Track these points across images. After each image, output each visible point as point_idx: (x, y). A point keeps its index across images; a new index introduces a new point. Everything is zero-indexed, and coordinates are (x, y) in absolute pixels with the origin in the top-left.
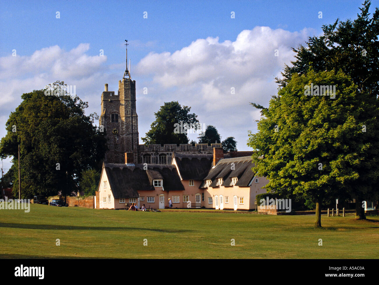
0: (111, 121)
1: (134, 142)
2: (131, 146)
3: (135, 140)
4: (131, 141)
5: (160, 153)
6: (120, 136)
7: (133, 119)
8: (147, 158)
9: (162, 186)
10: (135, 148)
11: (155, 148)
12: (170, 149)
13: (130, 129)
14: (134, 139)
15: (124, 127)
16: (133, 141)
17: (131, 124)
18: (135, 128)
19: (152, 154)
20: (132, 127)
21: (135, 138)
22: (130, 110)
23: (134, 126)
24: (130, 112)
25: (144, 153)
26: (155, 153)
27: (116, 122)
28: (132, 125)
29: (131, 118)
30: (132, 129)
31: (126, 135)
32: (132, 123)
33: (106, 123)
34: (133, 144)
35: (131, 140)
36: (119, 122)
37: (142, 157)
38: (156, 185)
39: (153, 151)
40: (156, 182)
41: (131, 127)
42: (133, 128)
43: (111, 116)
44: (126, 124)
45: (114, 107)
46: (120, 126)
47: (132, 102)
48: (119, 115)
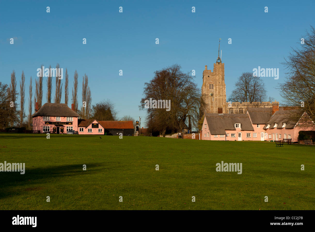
0: (209, 89)
2: (221, 103)
4: (221, 100)
5: (239, 107)
6: (214, 97)
7: (223, 87)
8: (231, 110)
9: (240, 127)
10: (224, 105)
11: (236, 104)
12: (246, 105)
14: (223, 99)
15: (217, 92)
16: (222, 101)
17: (221, 90)
18: (224, 92)
19: (234, 108)
22: (221, 81)
23: (224, 91)
24: (221, 83)
26: (236, 107)
27: (212, 89)
28: (222, 90)
29: (221, 86)
31: (218, 97)
32: (222, 89)
33: (206, 89)
34: (222, 102)
35: (221, 99)
36: (214, 89)
37: (228, 110)
38: (237, 127)
40: (236, 125)
41: (221, 92)
42: (223, 93)
43: (209, 85)
44: (218, 90)
45: (211, 80)
46: (215, 91)
47: (222, 76)
48: (214, 85)
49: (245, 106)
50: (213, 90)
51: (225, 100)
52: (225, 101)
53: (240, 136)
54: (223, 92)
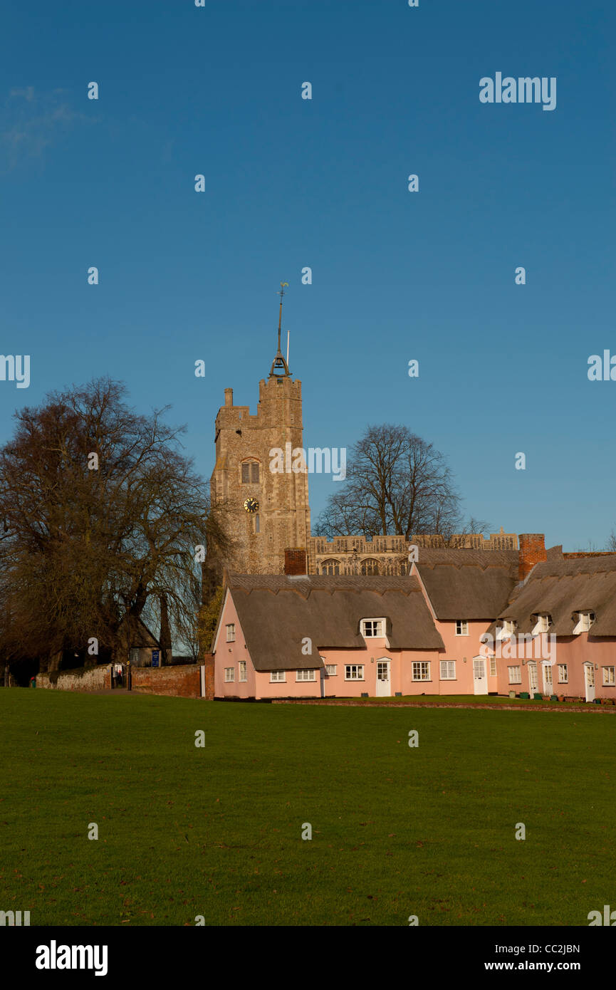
0: (240, 481)
1: (299, 528)
2: (292, 541)
3: (300, 525)
4: (291, 529)
5: (363, 557)
6: (263, 516)
7: (297, 476)
8: (331, 568)
9: (384, 636)
10: (302, 545)
11: (350, 543)
12: (389, 546)
13: (288, 499)
14: (298, 523)
15: (274, 495)
16: (295, 529)
17: (291, 486)
18: (300, 496)
19: (343, 559)
20: (295, 495)
21: (301, 520)
23: (300, 491)
25: (323, 557)
26: (351, 555)
27: (253, 482)
28: (294, 488)
30: (294, 499)
31: (279, 514)
32: (294, 484)
33: (229, 484)
34: (295, 535)
35: (290, 525)
36: (261, 481)
37: (319, 566)
38: (369, 633)
39: (346, 551)
40: (368, 625)
41: (290, 494)
42: (297, 498)
43: (240, 468)
44: (278, 486)
45: (248, 445)
46: (265, 491)
47: (292, 431)
48: (261, 465)
49: (386, 549)
50: (256, 486)
51: (304, 527)
52: (304, 533)
53: (385, 677)
54: (297, 494)
